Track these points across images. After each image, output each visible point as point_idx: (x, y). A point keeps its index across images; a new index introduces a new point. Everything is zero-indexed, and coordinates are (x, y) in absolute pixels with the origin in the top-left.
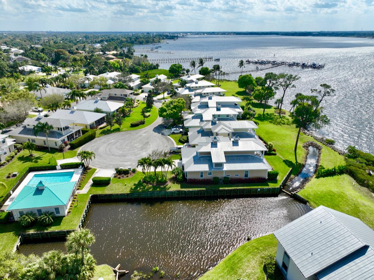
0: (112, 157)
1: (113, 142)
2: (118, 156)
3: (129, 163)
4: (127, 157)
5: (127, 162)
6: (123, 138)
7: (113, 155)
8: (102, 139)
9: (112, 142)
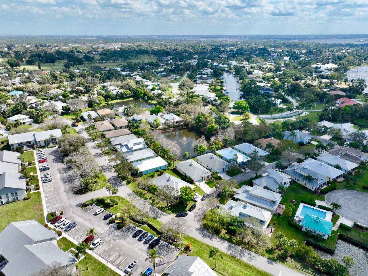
0: (350, 211)
1: (350, 198)
2: (354, 211)
3: (362, 221)
4: (361, 215)
5: (361, 219)
6: (357, 197)
7: (350, 209)
8: (340, 192)
9: (348, 198)
